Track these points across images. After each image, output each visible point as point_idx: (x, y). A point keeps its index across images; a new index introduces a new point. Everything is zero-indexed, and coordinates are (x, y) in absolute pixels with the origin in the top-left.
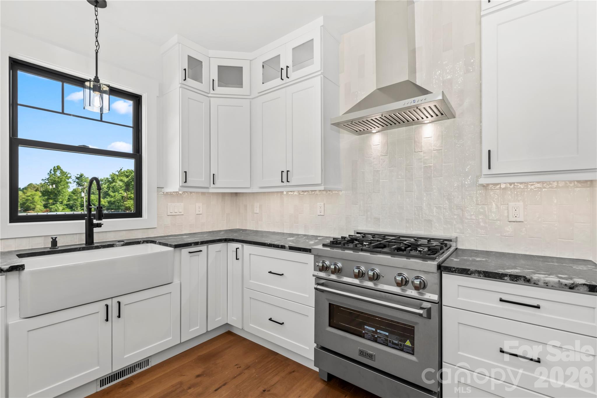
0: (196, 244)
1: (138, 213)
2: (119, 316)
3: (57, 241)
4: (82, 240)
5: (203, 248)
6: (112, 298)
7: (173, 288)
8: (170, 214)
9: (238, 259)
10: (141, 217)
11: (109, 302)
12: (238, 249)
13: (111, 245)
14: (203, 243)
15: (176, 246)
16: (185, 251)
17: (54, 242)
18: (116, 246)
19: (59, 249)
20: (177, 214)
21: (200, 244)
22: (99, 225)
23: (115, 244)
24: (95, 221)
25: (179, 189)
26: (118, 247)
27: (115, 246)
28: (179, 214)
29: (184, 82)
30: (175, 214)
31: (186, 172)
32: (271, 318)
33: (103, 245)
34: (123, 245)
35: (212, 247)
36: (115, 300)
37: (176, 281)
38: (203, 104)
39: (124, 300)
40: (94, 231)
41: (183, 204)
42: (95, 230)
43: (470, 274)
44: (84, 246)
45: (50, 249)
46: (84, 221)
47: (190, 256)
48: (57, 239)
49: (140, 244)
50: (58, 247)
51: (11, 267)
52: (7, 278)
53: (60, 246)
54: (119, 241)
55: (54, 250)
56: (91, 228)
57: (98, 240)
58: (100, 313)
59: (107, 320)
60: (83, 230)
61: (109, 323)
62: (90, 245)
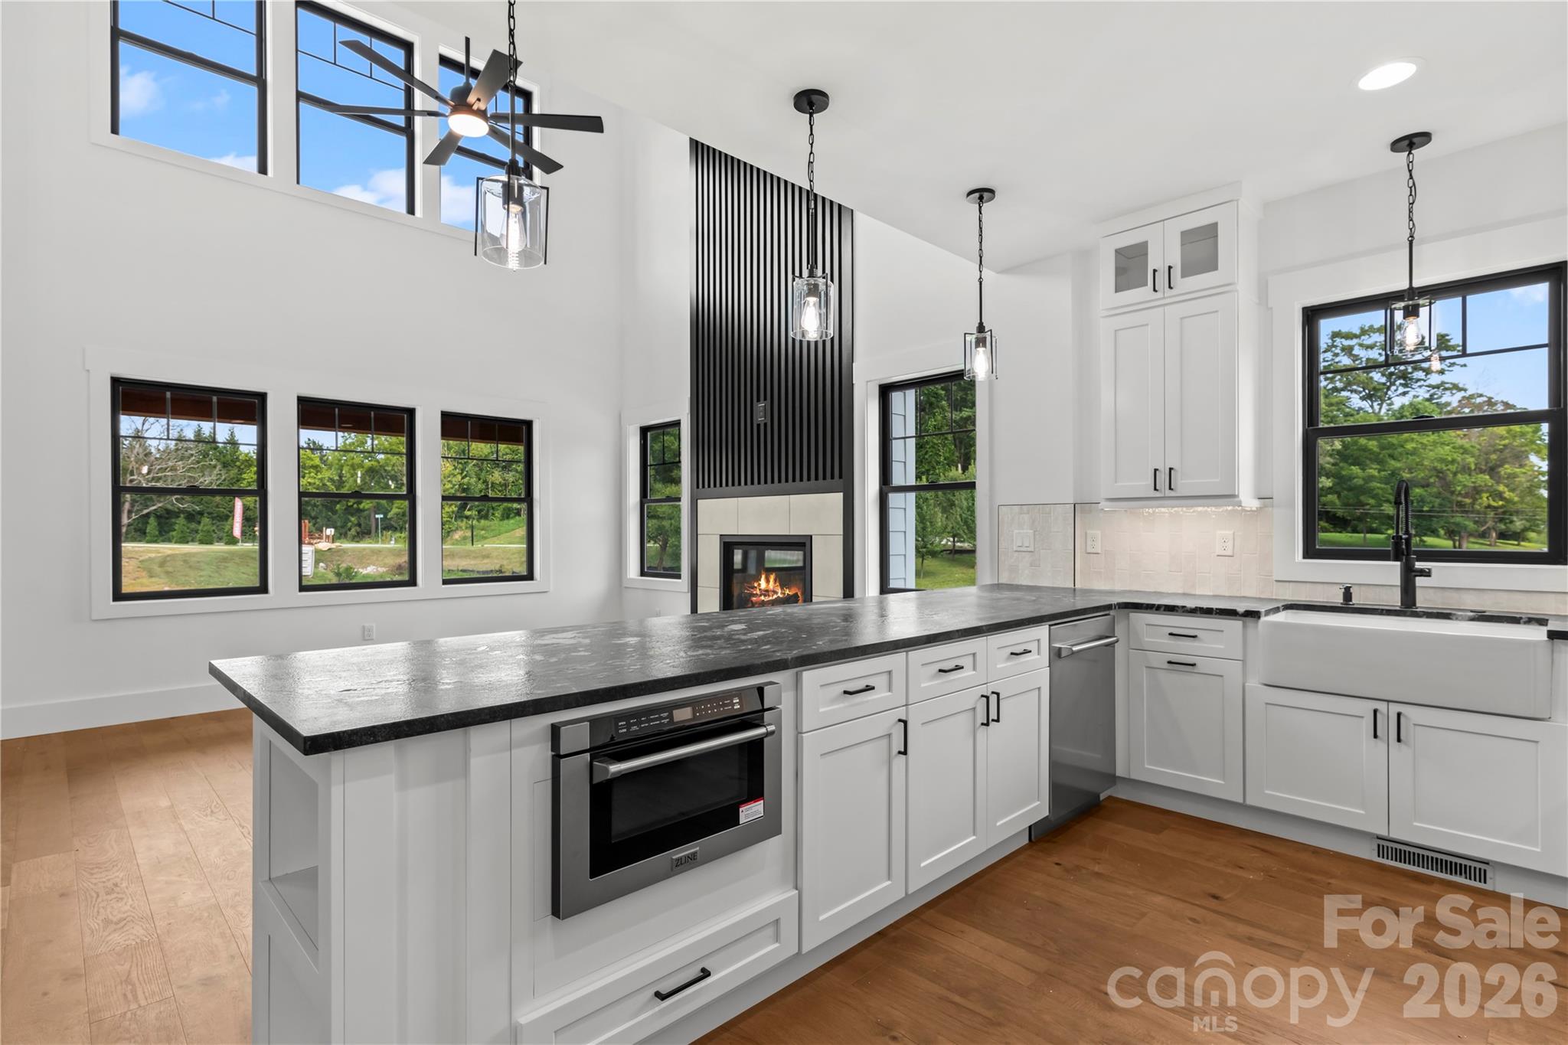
1: (1555, 555)
2: (1397, 740)
3: (1351, 593)
6: (1388, 701)
11: (1382, 707)
13: (1445, 616)
15: (1555, 636)
17: (1348, 594)
18: (1457, 619)
19: (1355, 606)
22: (1426, 573)
23: (1455, 614)
24: (1419, 565)
26: (1460, 620)
27: (1454, 618)
33: (1428, 613)
34: (1472, 619)
36: (1394, 709)
39: (1413, 714)
40: (1417, 584)
42: (1420, 581)
44: (1398, 608)
45: (1342, 604)
46: (1399, 563)
48: (1352, 590)
50: (1354, 601)
51: (1246, 611)
52: (1245, 626)
53: (1356, 600)
54: (1472, 611)
55: (1347, 606)
56: (1409, 577)
57: (1422, 601)
58: (1364, 721)
59: (1375, 736)
60: (1396, 580)
61: (1381, 745)
62: (1408, 606)
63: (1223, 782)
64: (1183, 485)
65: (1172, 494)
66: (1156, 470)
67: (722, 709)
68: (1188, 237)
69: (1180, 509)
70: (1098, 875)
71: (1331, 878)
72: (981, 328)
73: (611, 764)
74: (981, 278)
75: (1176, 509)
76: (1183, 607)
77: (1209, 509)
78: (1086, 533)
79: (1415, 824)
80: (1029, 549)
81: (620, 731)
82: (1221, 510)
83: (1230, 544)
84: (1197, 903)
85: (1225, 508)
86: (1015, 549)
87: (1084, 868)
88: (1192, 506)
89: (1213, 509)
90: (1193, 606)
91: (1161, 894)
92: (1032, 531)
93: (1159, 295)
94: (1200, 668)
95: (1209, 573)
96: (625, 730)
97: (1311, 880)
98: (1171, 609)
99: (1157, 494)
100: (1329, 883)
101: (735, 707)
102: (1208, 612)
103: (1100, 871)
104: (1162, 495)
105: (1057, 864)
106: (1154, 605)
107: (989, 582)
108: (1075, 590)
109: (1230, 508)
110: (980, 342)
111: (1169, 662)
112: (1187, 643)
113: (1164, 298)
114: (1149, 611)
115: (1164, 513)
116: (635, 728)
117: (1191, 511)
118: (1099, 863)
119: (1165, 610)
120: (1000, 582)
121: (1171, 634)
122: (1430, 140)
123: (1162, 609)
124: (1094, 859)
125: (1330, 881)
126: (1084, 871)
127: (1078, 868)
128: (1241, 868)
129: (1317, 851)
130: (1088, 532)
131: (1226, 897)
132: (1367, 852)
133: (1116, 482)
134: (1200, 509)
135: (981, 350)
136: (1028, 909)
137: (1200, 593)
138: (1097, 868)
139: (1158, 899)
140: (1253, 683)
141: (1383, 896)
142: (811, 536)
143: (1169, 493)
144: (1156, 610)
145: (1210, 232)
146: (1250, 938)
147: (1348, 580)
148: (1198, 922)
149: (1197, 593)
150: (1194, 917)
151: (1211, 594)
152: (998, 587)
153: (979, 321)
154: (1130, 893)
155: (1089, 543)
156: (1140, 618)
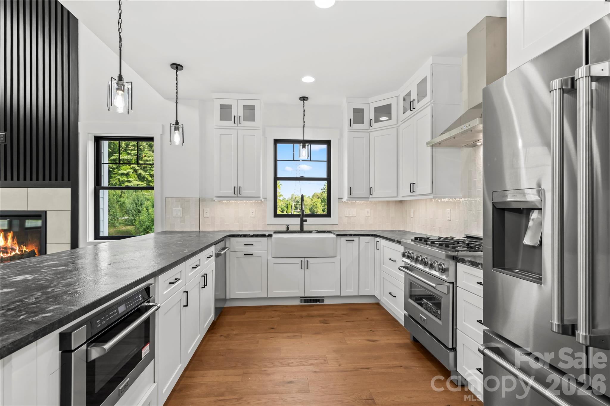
0: (351, 235)
1: (329, 215)
2: (307, 268)
3: (288, 227)
4: (298, 229)
5: (356, 239)
6: (304, 258)
7: (336, 260)
8: (347, 216)
9: (378, 249)
10: (330, 217)
11: (303, 259)
12: (378, 242)
13: (310, 232)
14: (355, 235)
15: (338, 235)
16: (344, 239)
18: (313, 233)
20: (351, 216)
21: (353, 236)
22: (306, 221)
24: (304, 218)
25: (347, 199)
28: (353, 216)
29: (350, 128)
30: (350, 216)
31: (351, 188)
32: (391, 293)
33: (307, 232)
34: (316, 233)
35: (362, 238)
36: (306, 259)
37: (338, 257)
38: (364, 138)
39: (310, 260)
40: (304, 224)
41: (355, 209)
42: (305, 223)
43: (465, 263)
44: (299, 231)
45: (286, 231)
46: (300, 218)
47: (347, 243)
49: (325, 233)
50: (289, 230)
51: (269, 235)
52: (267, 239)
53: (290, 230)
54: (315, 231)
55: (288, 232)
56: (302, 221)
57: (305, 228)
58: (299, 264)
59: (302, 268)
60: (299, 223)
61: (303, 270)
62: (302, 231)
63: (261, 292)
64: (244, 193)
65: (240, 196)
66: (235, 187)
67: (135, 302)
68: (245, 107)
69: (238, 201)
70: (236, 335)
71: (294, 312)
72: (177, 123)
73: (104, 345)
74: (177, 102)
75: (237, 201)
76: (249, 235)
77: (248, 201)
78: (204, 210)
79: (311, 291)
80: (180, 216)
81: (98, 326)
82: (251, 202)
83: (254, 213)
84: (269, 332)
85: (252, 201)
86: (173, 216)
87: (231, 334)
88: (242, 200)
89: (249, 201)
90: (252, 234)
91: (258, 333)
92: (181, 209)
93: (236, 125)
94: (254, 255)
95: (248, 223)
96: (100, 325)
97: (290, 315)
98: (245, 236)
99: (235, 196)
100: (295, 314)
101: (140, 299)
102: (257, 236)
103: (236, 333)
104: (237, 196)
105: (221, 336)
106: (239, 235)
107: (160, 231)
108: (200, 231)
109: (254, 201)
110: (177, 129)
111: (245, 254)
112: (251, 247)
113: (238, 126)
114: (238, 237)
115: (233, 202)
116: (104, 322)
117: (242, 202)
118: (234, 331)
119: (243, 236)
120: (166, 230)
121: (245, 245)
122: (308, 100)
123: (242, 236)
124: (231, 330)
125: (294, 313)
126: (231, 335)
127: (228, 335)
128: (273, 317)
129: (287, 306)
130: (205, 209)
131: (275, 327)
132: (297, 302)
133: (220, 191)
134: (245, 201)
135: (177, 132)
136: (223, 355)
137: (245, 230)
138: (234, 333)
139: (259, 335)
140: (270, 258)
141: (307, 313)
142: (46, 212)
143: (239, 195)
144: (240, 236)
145: (252, 108)
146: (288, 337)
147: (288, 223)
148: (273, 338)
149: (244, 230)
150: (272, 337)
151: (248, 230)
152: (165, 232)
153: (176, 120)
154: (250, 336)
155: (205, 213)
156: (233, 240)
